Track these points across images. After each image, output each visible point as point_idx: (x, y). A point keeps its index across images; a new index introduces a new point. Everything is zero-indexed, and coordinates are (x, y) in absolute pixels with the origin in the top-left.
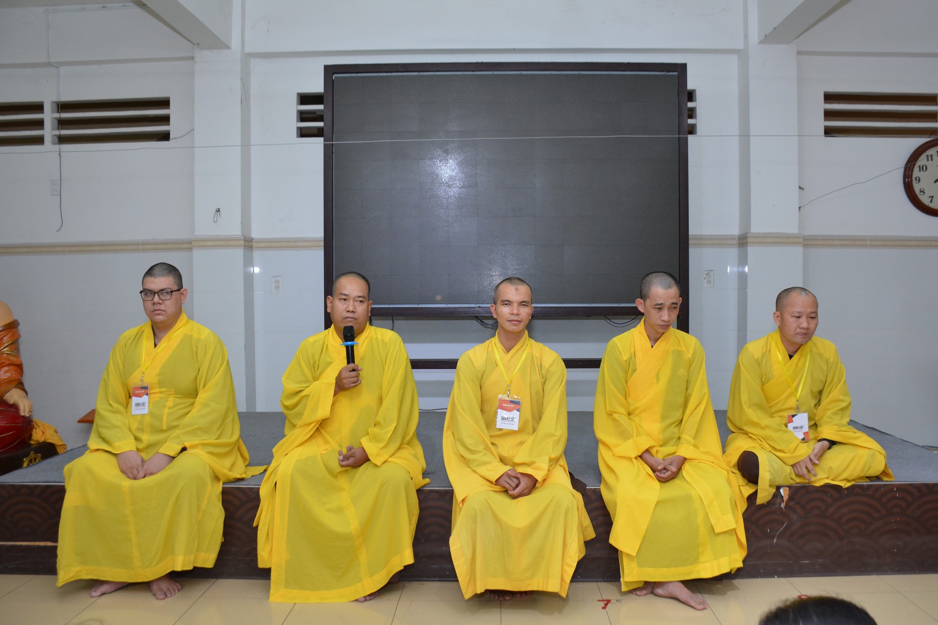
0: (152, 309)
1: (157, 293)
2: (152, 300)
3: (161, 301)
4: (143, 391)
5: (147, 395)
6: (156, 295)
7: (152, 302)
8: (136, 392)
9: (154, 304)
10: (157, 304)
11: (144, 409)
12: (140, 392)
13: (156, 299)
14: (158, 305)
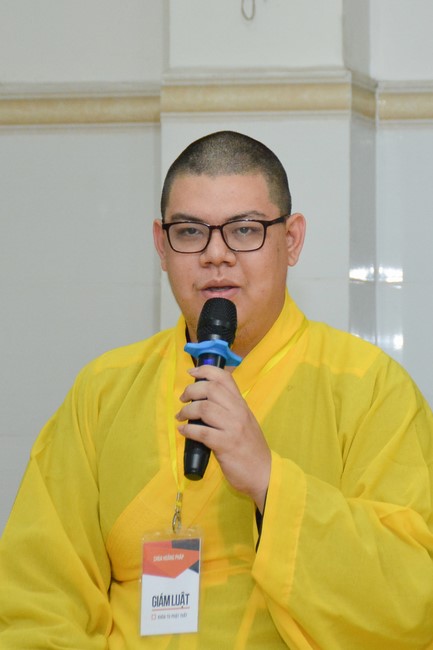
0: (203, 283)
1: (220, 228)
2: (204, 251)
3: (230, 257)
4: (180, 557)
5: (195, 568)
6: (216, 235)
7: (204, 258)
8: (158, 559)
9: (209, 264)
10: (218, 266)
11: (184, 615)
12: (170, 558)
13: (217, 249)
14: (223, 268)
